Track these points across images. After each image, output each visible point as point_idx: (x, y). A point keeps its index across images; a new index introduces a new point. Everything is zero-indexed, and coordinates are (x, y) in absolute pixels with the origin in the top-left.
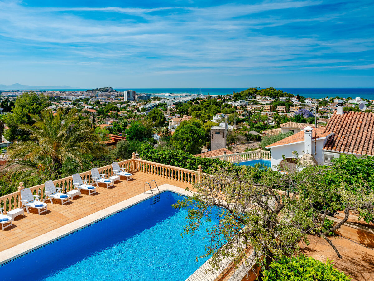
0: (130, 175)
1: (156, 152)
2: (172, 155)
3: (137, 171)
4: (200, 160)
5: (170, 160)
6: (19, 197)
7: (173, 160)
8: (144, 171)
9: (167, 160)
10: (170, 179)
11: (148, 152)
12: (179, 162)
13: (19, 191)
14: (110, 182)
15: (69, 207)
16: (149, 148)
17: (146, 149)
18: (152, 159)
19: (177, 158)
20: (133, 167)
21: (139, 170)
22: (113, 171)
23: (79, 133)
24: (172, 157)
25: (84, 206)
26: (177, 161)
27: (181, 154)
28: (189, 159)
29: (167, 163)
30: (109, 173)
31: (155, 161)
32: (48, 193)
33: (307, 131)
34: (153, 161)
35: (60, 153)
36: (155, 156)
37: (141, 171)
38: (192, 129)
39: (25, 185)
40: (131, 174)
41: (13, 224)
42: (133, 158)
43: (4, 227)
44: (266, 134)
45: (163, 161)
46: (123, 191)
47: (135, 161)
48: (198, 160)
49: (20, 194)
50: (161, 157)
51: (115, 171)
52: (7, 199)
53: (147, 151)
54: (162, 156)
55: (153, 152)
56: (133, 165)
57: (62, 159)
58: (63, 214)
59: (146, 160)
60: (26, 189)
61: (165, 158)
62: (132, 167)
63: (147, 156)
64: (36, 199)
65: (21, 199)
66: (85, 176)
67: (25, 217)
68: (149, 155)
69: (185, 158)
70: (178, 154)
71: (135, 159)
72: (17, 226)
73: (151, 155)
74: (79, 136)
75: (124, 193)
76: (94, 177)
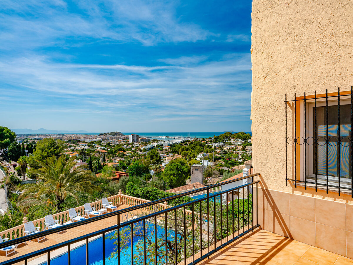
0: (115, 207)
1: (137, 189)
2: (148, 191)
3: (123, 204)
4: (168, 195)
5: (147, 195)
7: (149, 195)
8: (127, 204)
9: (145, 195)
10: (146, 210)
11: (131, 189)
12: (153, 196)
13: (23, 224)
14: (98, 214)
15: (63, 235)
16: (132, 186)
17: (130, 187)
18: (134, 194)
19: (152, 193)
20: (120, 200)
21: (124, 203)
22: (103, 205)
23: (76, 175)
24: (148, 192)
25: (75, 234)
26: (152, 195)
27: (154, 191)
28: (160, 194)
29: (145, 197)
30: (100, 206)
31: (136, 196)
32: (47, 225)
33: (245, 172)
35: (61, 191)
36: (136, 192)
37: (125, 204)
38: (178, 167)
39: (29, 220)
41: (15, 251)
42: (119, 194)
43: (8, 254)
44: (234, 169)
45: (142, 196)
46: (108, 221)
47: (121, 196)
48: (167, 195)
49: (24, 227)
50: (140, 193)
51: (104, 205)
52: (13, 231)
53: (130, 188)
54: (141, 192)
55: (135, 189)
56: (120, 199)
57: (61, 196)
58: (56, 241)
59: (130, 195)
60: (29, 222)
61: (143, 193)
62: (119, 201)
63: (130, 192)
64: (37, 230)
65: (24, 231)
66: (79, 210)
67: (28, 244)
68: (132, 192)
69: (157, 194)
70: (153, 190)
71: (121, 195)
72: (18, 253)
73: (134, 191)
74: (78, 177)
75: (108, 222)
76: (86, 210)
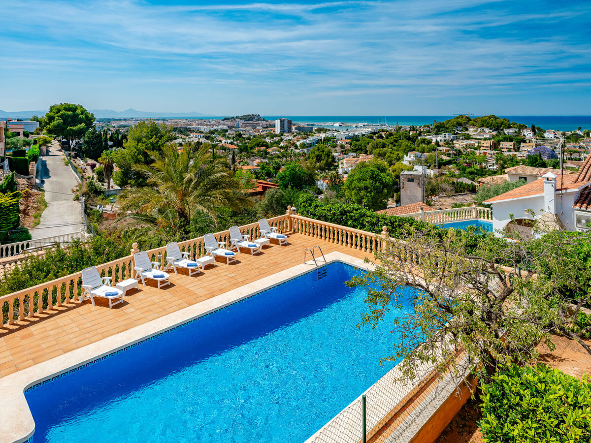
0: (284, 237)
1: (321, 206)
2: (345, 210)
3: (294, 232)
4: (385, 219)
5: (342, 218)
6: (132, 264)
7: (346, 218)
8: (303, 233)
9: (338, 218)
10: (342, 244)
11: (310, 205)
12: (355, 220)
13: (132, 255)
14: (256, 246)
15: (199, 280)
16: (310, 200)
17: (306, 201)
18: (315, 215)
19: (352, 214)
20: (289, 226)
21: (297, 230)
22: (260, 231)
23: (213, 177)
24: (344, 213)
25: (220, 279)
26: (351, 219)
27: (357, 210)
28: (369, 217)
29: (337, 221)
30: (255, 234)
31: (319, 219)
32: (171, 260)
33: (548, 179)
34: (317, 219)
35: (187, 204)
36: (320, 212)
37: (300, 231)
38: (373, 174)
39: (141, 247)
40: (286, 237)
41: (124, 301)
42: (288, 214)
43: (112, 303)
44: (484, 183)
45: (331, 219)
46: (275, 260)
47: (291, 217)
48: (383, 219)
49: (133, 260)
50: (328, 213)
51: (263, 231)
52: (117, 265)
53: (308, 204)
54: (330, 212)
55: (317, 206)
56: (288, 223)
57: (189, 213)
58: (190, 289)
59: (307, 217)
60: (142, 253)
61: (334, 214)
62: (287, 227)
63: (308, 212)
64: (155, 266)
65: (134, 266)
66: (221, 238)
67: (140, 291)
68: (312, 210)
69: (363, 215)
70: (354, 209)
71: (291, 216)
72: (128, 303)
73: (315, 209)
74: (213, 181)
75: (276, 262)
76: (234, 239)
